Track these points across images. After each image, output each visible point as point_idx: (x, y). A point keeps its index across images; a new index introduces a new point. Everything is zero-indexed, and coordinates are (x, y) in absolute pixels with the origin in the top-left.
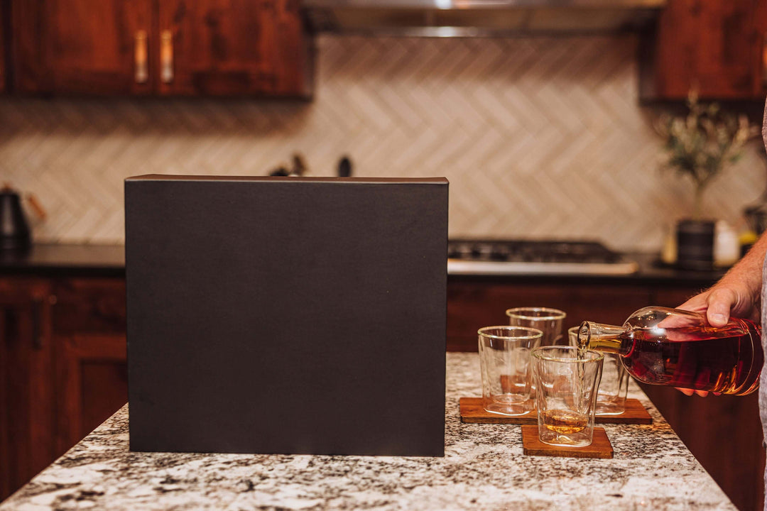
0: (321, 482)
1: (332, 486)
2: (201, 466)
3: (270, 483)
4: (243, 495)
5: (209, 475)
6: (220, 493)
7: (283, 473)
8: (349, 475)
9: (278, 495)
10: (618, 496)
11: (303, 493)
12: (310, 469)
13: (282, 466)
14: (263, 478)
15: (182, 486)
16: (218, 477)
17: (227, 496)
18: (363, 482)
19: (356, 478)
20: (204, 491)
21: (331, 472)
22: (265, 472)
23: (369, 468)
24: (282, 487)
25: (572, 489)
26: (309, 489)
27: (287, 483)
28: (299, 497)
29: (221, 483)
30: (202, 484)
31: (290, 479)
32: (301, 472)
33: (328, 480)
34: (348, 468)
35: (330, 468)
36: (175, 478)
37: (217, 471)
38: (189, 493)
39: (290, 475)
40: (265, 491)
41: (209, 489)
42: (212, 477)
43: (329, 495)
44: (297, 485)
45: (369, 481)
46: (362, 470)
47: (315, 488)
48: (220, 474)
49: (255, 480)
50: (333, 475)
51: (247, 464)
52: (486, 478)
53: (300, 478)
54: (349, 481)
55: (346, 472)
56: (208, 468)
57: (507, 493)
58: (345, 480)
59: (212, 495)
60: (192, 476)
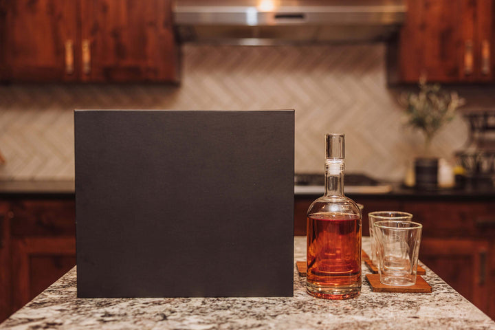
0: (213, 314)
1: (221, 316)
2: (128, 306)
3: (178, 315)
4: (160, 323)
5: (135, 311)
6: (143, 322)
7: (185, 309)
8: (231, 309)
9: (185, 322)
10: (416, 317)
11: (202, 321)
12: (204, 306)
13: (184, 305)
14: (173, 312)
15: (117, 318)
16: (141, 312)
17: (149, 324)
18: (241, 313)
19: (236, 311)
20: (132, 321)
21: (219, 308)
22: (173, 308)
23: (244, 305)
24: (186, 318)
25: (384, 314)
26: (205, 318)
27: (189, 315)
28: (199, 323)
29: (143, 315)
30: (130, 317)
31: (191, 312)
32: (198, 308)
33: (217, 312)
34: (229, 305)
35: (217, 305)
36: (111, 313)
37: (139, 308)
38: (122, 322)
39: (191, 310)
40: (175, 320)
41: (136, 320)
42: (136, 312)
43: (219, 321)
44: (196, 316)
45: (245, 312)
46: (239, 306)
47: (209, 317)
48: (142, 310)
49: (167, 313)
50: (220, 309)
51: (159, 304)
52: (325, 309)
53: (198, 311)
54: (232, 312)
55: (229, 307)
56: (133, 307)
57: (341, 317)
58: (228, 312)
59: (139, 323)
60: (123, 312)
